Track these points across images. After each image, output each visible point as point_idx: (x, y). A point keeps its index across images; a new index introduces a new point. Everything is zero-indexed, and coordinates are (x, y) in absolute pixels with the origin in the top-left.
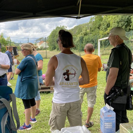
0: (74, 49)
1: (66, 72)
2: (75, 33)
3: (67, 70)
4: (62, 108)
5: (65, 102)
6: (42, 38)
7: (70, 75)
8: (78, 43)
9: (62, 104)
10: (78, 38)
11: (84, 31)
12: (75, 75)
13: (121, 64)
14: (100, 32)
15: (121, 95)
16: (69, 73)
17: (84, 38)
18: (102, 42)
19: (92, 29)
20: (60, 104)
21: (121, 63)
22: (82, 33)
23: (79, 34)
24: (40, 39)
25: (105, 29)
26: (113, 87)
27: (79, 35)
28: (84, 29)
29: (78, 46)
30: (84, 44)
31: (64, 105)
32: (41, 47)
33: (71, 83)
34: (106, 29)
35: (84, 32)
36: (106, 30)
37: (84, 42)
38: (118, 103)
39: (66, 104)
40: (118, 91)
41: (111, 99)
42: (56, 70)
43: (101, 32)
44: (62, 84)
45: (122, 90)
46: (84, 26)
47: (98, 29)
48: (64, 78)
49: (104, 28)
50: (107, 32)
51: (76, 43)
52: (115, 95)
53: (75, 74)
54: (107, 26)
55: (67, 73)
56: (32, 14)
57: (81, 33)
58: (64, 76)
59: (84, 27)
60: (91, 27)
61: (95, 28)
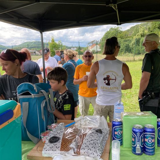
0: (129, 53)
1: (106, 77)
2: (130, 34)
3: (107, 76)
4: (103, 109)
5: (105, 105)
6: (94, 41)
7: (111, 80)
8: (134, 46)
9: (103, 106)
10: (134, 39)
11: (141, 31)
12: (115, 81)
15: (152, 98)
16: (110, 78)
17: (141, 40)
19: (151, 29)
20: (101, 106)
22: (138, 34)
23: (135, 35)
24: (93, 42)
26: (145, 91)
27: (134, 37)
28: (142, 29)
29: (134, 49)
30: (140, 46)
31: (105, 107)
32: (92, 51)
33: (112, 88)
35: (141, 33)
37: (140, 44)
38: (150, 106)
39: (106, 106)
40: (150, 94)
41: (143, 102)
42: (96, 75)
44: (103, 88)
45: (153, 93)
46: (142, 27)
47: (158, 29)
48: (105, 82)
51: (131, 46)
52: (147, 98)
53: (116, 79)
55: (108, 79)
56: (75, 23)
57: (137, 34)
58: (105, 81)
60: (150, 28)
61: (154, 29)
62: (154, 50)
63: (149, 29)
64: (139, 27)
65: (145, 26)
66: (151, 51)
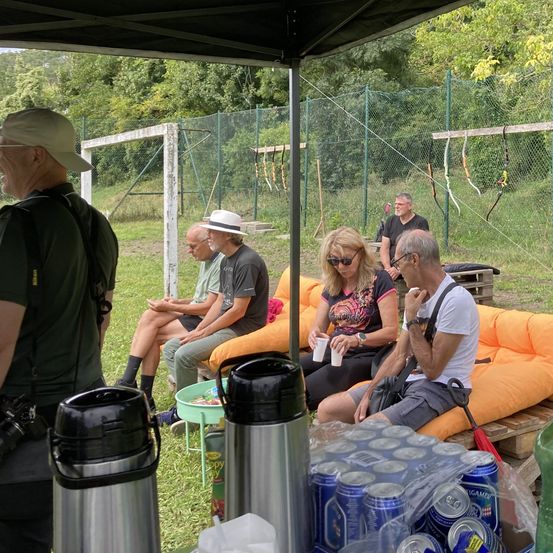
11: (23, 87)
13: (35, 284)
14: (113, 100)
18: (127, 151)
19: (74, 83)
21: (35, 279)
22: (11, 100)
25: (138, 89)
28: (28, 77)
34: (144, 89)
35: (24, 94)
36: (144, 94)
43: (119, 103)
46: (29, 65)
47: (106, 83)
49: (136, 83)
50: (149, 104)
54: (150, 74)
57: (8, 97)
59: (28, 70)
60: (68, 73)
61: (88, 81)
62: (45, 192)
63: (65, 78)
64: (16, 67)
65: (46, 65)
66: (32, 194)
